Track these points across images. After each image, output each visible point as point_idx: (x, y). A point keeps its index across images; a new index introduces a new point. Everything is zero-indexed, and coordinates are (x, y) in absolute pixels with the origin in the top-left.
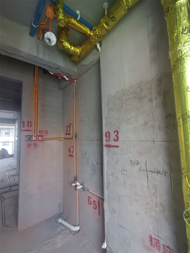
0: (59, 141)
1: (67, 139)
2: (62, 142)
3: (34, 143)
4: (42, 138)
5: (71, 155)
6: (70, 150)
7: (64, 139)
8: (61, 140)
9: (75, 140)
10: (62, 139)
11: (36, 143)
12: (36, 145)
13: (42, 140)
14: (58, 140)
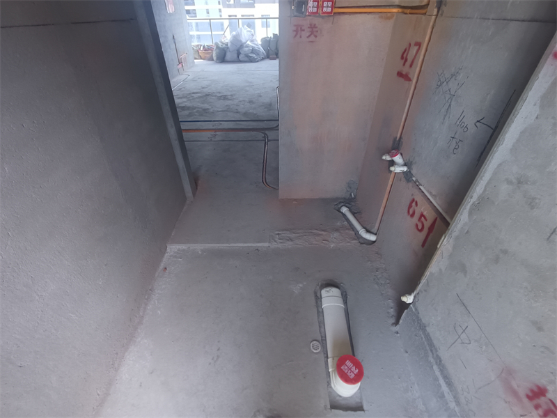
0: (381, 17)
1: (408, 11)
2: (390, 23)
3: (311, 25)
4: (332, 7)
5: (404, 73)
6: (405, 56)
7: (400, 10)
8: (389, 15)
9: (434, 17)
10: (395, 10)
11: (315, 25)
12: (315, 30)
13: (331, 12)
14: (377, 16)
